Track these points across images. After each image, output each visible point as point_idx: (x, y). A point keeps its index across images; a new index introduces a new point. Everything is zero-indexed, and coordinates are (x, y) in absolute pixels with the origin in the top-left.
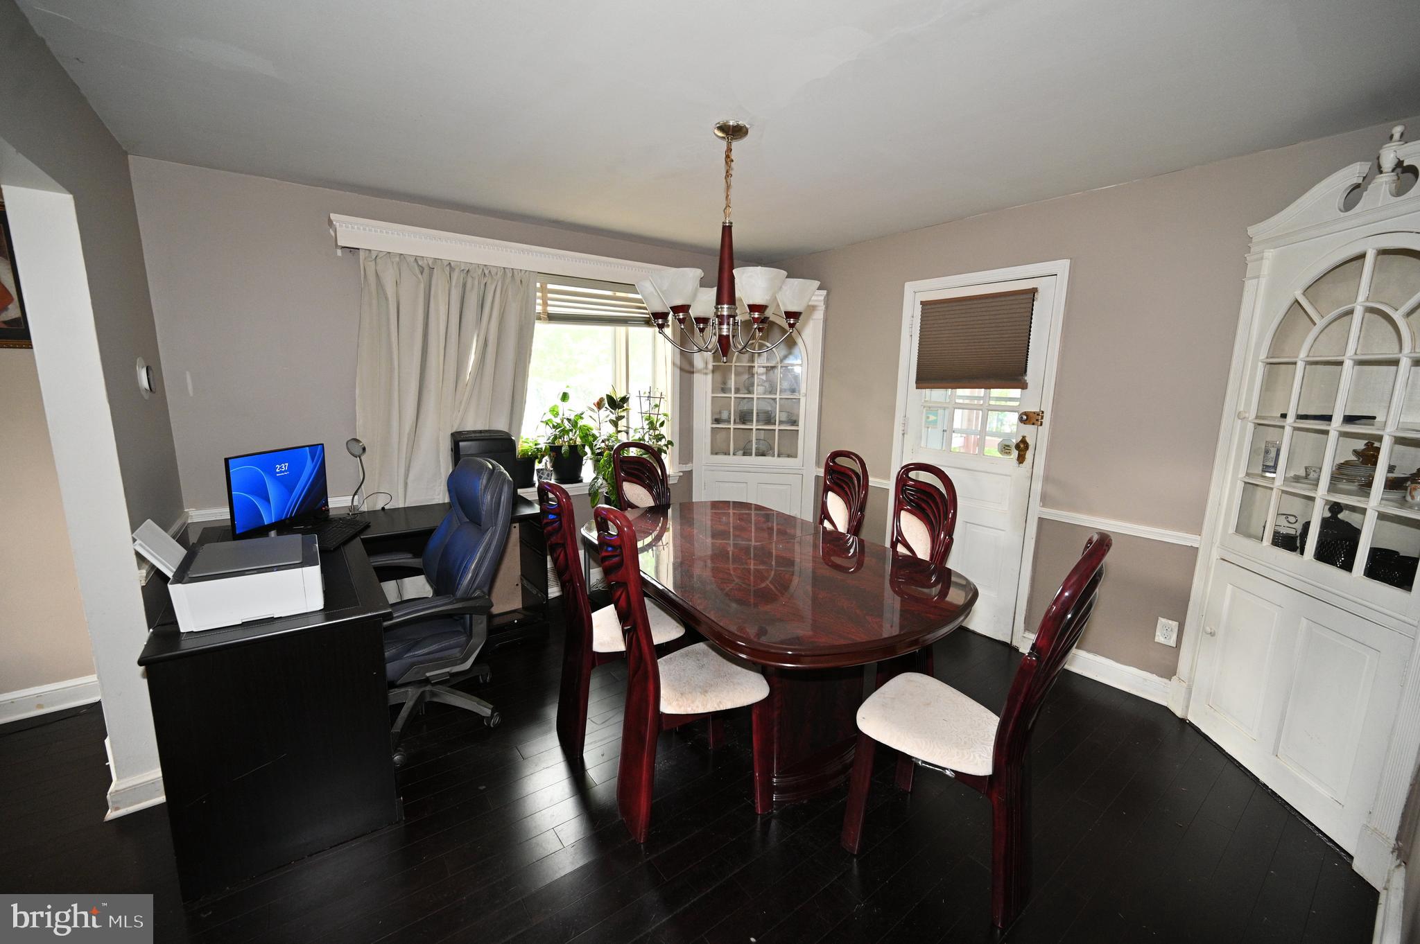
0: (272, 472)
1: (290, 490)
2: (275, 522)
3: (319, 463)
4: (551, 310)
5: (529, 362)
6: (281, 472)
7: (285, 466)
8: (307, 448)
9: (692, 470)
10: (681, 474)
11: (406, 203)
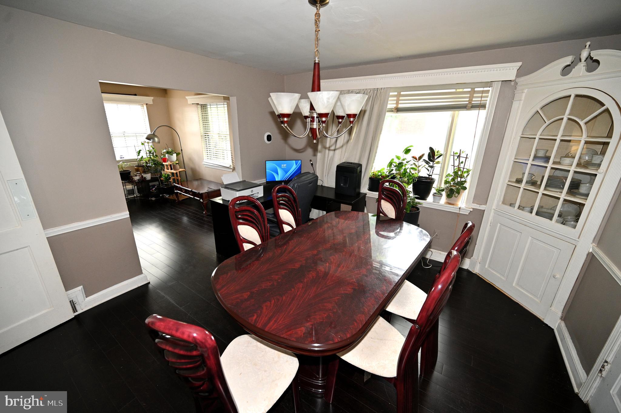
0: (280, 167)
1: (286, 172)
2: (280, 181)
3: (299, 166)
4: (400, 106)
5: (381, 133)
6: (283, 167)
7: (285, 165)
8: (294, 161)
9: (485, 210)
10: (472, 210)
11: (346, 68)
